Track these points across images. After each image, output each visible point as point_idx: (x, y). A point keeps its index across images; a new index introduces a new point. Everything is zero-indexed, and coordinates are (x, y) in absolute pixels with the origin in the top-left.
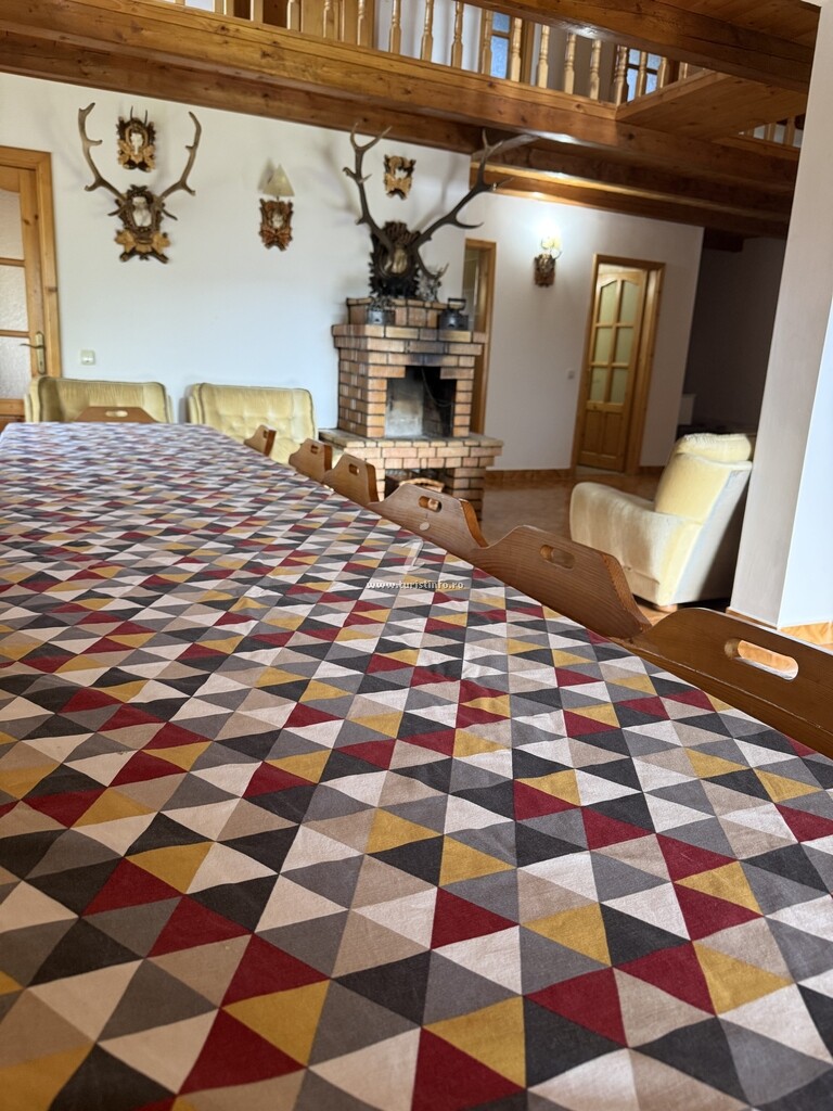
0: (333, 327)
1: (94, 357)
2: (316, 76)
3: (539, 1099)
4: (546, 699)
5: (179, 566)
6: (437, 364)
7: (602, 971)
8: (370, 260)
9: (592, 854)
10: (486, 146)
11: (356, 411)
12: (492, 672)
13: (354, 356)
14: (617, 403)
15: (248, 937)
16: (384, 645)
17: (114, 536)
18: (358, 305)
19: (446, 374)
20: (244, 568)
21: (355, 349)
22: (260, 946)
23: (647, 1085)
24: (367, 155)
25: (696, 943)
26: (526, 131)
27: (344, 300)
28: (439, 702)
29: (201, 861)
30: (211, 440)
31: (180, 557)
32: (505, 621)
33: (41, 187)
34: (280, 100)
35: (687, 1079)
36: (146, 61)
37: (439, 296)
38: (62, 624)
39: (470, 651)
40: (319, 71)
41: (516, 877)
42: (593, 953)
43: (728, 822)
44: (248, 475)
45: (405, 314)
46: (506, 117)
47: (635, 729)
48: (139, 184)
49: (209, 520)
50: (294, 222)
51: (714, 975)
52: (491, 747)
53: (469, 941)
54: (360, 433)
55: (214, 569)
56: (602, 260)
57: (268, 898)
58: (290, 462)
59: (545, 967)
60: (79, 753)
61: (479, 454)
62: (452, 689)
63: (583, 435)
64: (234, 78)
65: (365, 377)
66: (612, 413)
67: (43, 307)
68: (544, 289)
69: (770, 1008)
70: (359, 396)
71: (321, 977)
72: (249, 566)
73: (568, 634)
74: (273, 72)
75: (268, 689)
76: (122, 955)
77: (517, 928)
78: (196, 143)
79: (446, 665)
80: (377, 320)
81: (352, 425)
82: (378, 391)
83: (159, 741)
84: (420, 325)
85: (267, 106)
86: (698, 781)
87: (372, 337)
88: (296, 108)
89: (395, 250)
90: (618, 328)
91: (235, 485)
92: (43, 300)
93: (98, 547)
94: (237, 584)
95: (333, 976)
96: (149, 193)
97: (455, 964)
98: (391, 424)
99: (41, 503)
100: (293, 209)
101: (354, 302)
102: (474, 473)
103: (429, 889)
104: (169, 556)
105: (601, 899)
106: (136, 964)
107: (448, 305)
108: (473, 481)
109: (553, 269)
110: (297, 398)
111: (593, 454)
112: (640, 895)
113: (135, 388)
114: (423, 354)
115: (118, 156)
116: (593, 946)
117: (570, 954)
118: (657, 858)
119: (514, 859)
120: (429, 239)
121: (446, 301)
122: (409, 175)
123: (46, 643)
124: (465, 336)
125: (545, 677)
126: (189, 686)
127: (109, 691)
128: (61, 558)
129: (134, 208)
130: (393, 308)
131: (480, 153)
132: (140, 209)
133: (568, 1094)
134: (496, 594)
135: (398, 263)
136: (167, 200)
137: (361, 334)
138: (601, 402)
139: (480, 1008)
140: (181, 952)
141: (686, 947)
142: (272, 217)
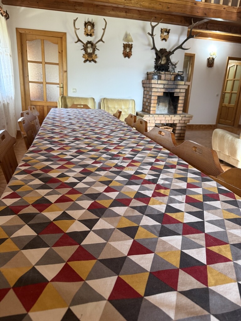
0: (142, 81)
1: (76, 90)
2: (141, 5)
3: (146, 300)
4: (182, 191)
5: (86, 148)
6: (173, 91)
7: (175, 269)
8: (155, 60)
9: (183, 236)
10: (193, 23)
11: (148, 106)
12: (167, 182)
13: (148, 89)
14: (233, 104)
15: (79, 246)
16: (137, 173)
17: (71, 139)
18: (150, 74)
19: (176, 94)
20: (103, 149)
21: (148, 87)
22: (81, 249)
23: (180, 302)
24: (155, 28)
25: (208, 266)
26: (206, 18)
27: (146, 72)
28: (148, 189)
29: (71, 225)
30: (104, 114)
31: (87, 145)
32: (175, 168)
33: (64, 43)
34: (130, 13)
35: (192, 303)
36: (93, 4)
37: (175, 71)
38: (53, 161)
39: (162, 176)
40: (142, 3)
41: (157, 240)
42: (174, 264)
43: (229, 232)
44: (111, 124)
45: (164, 76)
46: (199, 14)
47: (208, 203)
48: (89, 40)
49: (97, 136)
50: (133, 50)
51: (211, 276)
52: (161, 203)
53: (138, 255)
54: (148, 112)
55: (96, 149)
56: (230, 58)
57: (86, 236)
58: (125, 121)
59: (159, 265)
60: (48, 194)
61: (185, 119)
62: (153, 186)
63: (221, 114)
64: (117, 7)
65: (151, 96)
66: (230, 107)
67: (63, 76)
68: (210, 68)
69: (226, 288)
70: (149, 101)
71: (94, 259)
72: (105, 149)
73: (195, 173)
74: (128, 5)
75: (101, 182)
76: (45, 246)
77: (154, 253)
78: (105, 28)
79: (153, 179)
80: (156, 78)
81: (146, 110)
82: (155, 100)
83: (69, 193)
84: (169, 79)
85: (126, 15)
86: (223, 220)
87: (154, 84)
88: (135, 15)
89: (162, 57)
90: (234, 80)
91: (107, 126)
92: (63, 74)
93: (67, 142)
94: (100, 153)
95: (98, 259)
96: (92, 43)
97: (133, 261)
98: (158, 110)
99: (55, 129)
100: (133, 46)
101: (149, 73)
102: (183, 125)
103: (131, 239)
104: (84, 145)
105: (182, 249)
106: (48, 248)
107: (178, 73)
108: (182, 127)
109: (213, 62)
110: (131, 102)
111: (224, 120)
112: (194, 250)
113: (86, 99)
114: (169, 88)
115: (84, 33)
116: (175, 262)
117: (167, 263)
118: (203, 240)
119: (158, 235)
120: (173, 53)
121: (177, 72)
122: (168, 34)
123: (47, 166)
124: (183, 83)
125: (183, 185)
126: (80, 179)
127: (60, 179)
128: (56, 144)
129: (88, 47)
130: (161, 75)
131: (191, 26)
132: (89, 48)
133: (155, 300)
134: (175, 160)
135: (163, 61)
136: (97, 45)
137: (150, 83)
138: (227, 104)
139: (136, 273)
140: (60, 247)
141: (205, 267)
142: (126, 48)
